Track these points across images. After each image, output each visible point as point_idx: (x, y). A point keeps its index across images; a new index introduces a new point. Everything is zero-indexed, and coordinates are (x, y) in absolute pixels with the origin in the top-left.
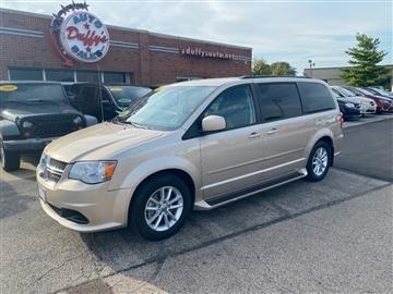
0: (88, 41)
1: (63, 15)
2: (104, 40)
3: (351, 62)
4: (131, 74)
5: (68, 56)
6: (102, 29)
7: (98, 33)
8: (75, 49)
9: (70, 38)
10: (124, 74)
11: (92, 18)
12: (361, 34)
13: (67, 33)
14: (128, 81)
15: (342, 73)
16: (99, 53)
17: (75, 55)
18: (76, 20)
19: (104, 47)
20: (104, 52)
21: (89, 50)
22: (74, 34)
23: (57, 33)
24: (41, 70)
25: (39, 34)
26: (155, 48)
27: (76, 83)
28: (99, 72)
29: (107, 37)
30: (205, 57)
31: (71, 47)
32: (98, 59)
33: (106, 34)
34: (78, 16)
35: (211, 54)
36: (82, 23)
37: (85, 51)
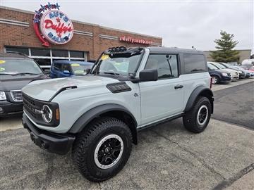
0: (59, 30)
1: (42, 12)
2: (70, 30)
3: (217, 48)
4: (88, 53)
5: (45, 39)
6: (69, 22)
7: (66, 25)
8: (50, 35)
10: (83, 52)
11: (62, 15)
12: (223, 32)
13: (45, 24)
14: (86, 56)
15: (211, 53)
16: (66, 38)
17: (50, 39)
18: (51, 16)
19: (70, 35)
20: (70, 38)
21: (60, 36)
22: (49, 25)
23: (38, 24)
24: (27, 48)
25: (26, 24)
26: (102, 36)
27: (51, 58)
28: (67, 51)
29: (72, 28)
30: (134, 43)
31: (48, 33)
32: (66, 42)
33: (71, 26)
34: (53, 13)
35: (137, 41)
36: (55, 18)
37: (57, 37)
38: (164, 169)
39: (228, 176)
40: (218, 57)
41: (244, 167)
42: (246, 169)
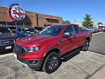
2: (24, 14)
3: (84, 21)
5: (13, 18)
7: (22, 12)
8: (15, 16)
9: (14, 13)
11: (20, 8)
12: (87, 14)
13: (13, 12)
15: (82, 23)
16: (22, 18)
18: (16, 8)
22: (15, 12)
24: (5, 22)
25: (5, 12)
27: (16, 26)
34: (16, 7)
35: (52, 19)
37: (18, 17)
38: (65, 72)
39: (90, 73)
40: (85, 25)
41: (97, 69)
42: (97, 70)
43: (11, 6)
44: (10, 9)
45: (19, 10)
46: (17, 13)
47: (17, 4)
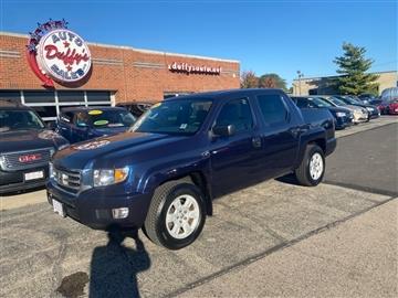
1: (40, 34)
2: (85, 58)
4: (114, 92)
5: (46, 75)
6: (83, 47)
7: (79, 51)
8: (55, 68)
9: (49, 57)
10: (109, 92)
11: (72, 35)
12: (347, 43)
13: (45, 52)
16: (80, 72)
18: (56, 39)
20: (86, 71)
22: (53, 52)
24: (18, 92)
25: (16, 54)
26: (139, 64)
27: (57, 104)
28: (82, 92)
29: (89, 55)
30: (192, 72)
31: (50, 66)
32: (80, 78)
33: (88, 52)
34: (57, 35)
36: (62, 41)
37: (65, 70)
43: (38, 31)
44: (35, 41)
45: (67, 45)
46: (60, 56)
47: (58, 24)
